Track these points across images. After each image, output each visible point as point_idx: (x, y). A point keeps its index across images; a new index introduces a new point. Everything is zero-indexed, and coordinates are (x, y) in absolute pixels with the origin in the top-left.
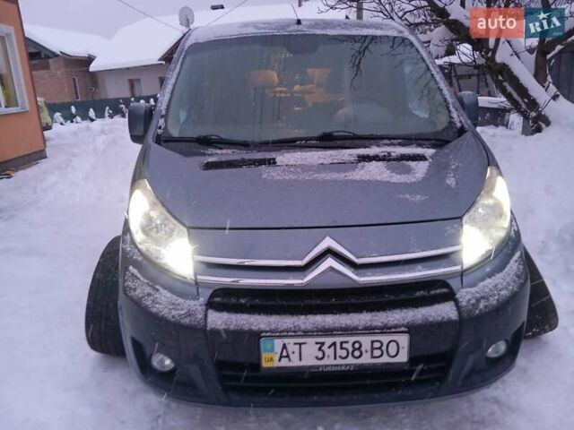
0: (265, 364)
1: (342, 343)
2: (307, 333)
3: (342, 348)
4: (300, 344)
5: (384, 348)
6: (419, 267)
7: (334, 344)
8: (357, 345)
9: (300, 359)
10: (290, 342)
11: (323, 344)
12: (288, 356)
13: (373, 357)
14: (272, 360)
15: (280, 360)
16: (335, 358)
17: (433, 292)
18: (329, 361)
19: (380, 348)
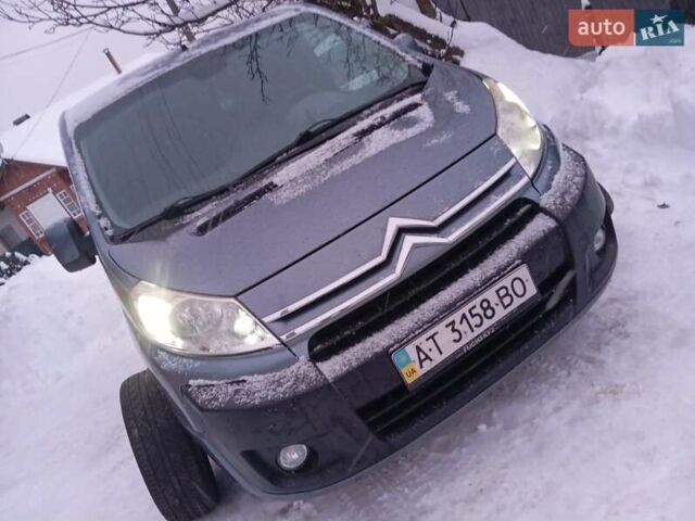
0: (409, 380)
1: (470, 311)
2: (433, 322)
3: (473, 316)
4: (432, 337)
5: (511, 292)
6: (492, 197)
7: (464, 316)
8: (485, 305)
9: (441, 353)
10: (421, 341)
11: (453, 323)
12: (427, 357)
13: (505, 307)
14: (413, 371)
15: (421, 367)
16: (472, 331)
17: (519, 214)
18: (468, 337)
19: (507, 294)
